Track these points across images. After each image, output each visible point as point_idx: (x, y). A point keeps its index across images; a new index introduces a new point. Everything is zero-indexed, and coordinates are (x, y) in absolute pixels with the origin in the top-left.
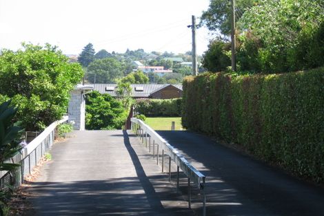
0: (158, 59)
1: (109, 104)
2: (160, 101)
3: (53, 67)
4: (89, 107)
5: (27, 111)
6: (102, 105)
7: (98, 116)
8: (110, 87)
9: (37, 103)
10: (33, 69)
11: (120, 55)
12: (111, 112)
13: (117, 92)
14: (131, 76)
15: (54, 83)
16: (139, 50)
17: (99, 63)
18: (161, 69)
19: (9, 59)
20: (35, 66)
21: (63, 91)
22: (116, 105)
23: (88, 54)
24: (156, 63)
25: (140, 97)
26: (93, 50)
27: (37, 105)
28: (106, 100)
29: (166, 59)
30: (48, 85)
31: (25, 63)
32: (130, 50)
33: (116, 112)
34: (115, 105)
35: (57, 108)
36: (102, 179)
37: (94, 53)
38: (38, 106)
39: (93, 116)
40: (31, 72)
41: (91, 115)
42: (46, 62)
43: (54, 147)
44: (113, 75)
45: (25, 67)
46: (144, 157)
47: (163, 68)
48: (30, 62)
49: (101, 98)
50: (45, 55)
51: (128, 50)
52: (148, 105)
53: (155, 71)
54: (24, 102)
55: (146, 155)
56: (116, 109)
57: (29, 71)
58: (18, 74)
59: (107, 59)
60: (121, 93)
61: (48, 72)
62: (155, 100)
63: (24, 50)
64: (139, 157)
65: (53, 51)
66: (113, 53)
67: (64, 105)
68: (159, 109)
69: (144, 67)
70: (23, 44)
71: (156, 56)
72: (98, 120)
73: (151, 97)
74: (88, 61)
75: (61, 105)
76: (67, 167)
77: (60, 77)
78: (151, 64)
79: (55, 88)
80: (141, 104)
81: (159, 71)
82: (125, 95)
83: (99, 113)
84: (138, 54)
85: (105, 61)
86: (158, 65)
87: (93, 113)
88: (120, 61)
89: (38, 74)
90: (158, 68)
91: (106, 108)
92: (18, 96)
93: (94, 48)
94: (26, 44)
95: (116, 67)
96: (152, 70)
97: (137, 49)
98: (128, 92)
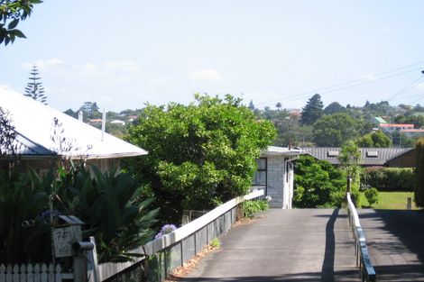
0: (407, 114)
1: (327, 173)
2: (398, 170)
3: (233, 126)
4: (301, 178)
5: (197, 183)
6: (318, 175)
7: (313, 190)
8: (335, 152)
9: (211, 173)
10: (207, 128)
11: (357, 109)
12: (330, 185)
13: (340, 158)
14: (368, 137)
15: (234, 147)
16: (382, 103)
17: (328, 120)
18: (410, 128)
19: (177, 116)
20: (210, 125)
21: (247, 158)
22: (337, 176)
23: (315, 109)
24: (404, 119)
25: (371, 166)
26: (321, 103)
27: (211, 176)
28: (324, 168)
29: (417, 114)
30: (227, 150)
31: (197, 121)
32: (371, 103)
33: (336, 185)
34: (334, 176)
35: (238, 179)
36: (273, 275)
37: (322, 106)
38: (213, 177)
39: (306, 190)
40: (204, 132)
41: (303, 189)
42: (224, 120)
43: (233, 230)
44: (346, 135)
45: (197, 126)
46: (343, 245)
47: (412, 126)
48: (203, 120)
49: (317, 166)
50: (222, 110)
51: (367, 103)
52: (382, 175)
53: (402, 130)
54: (193, 172)
55: (348, 243)
56: (336, 181)
57: (202, 132)
58: (187, 135)
59: (337, 114)
60: (345, 159)
61: (227, 132)
62: (390, 169)
63: (197, 104)
64: (336, 246)
65: (235, 106)
66: (348, 106)
67: (248, 176)
68: (396, 181)
69: (387, 125)
70: (197, 97)
71: (405, 111)
72: (313, 196)
73: (387, 165)
74: (315, 118)
75: (244, 177)
76: (237, 258)
77: (243, 140)
78: (397, 121)
79: (235, 153)
80: (372, 174)
81: (407, 130)
82: (351, 162)
83: (314, 186)
84: (381, 108)
85: (336, 117)
86: (406, 123)
87: (306, 186)
88: (357, 117)
89: (213, 136)
90: (406, 126)
91: (324, 179)
92: (187, 164)
93: (322, 100)
94: (200, 96)
95: (350, 125)
96: (398, 129)
97: (379, 102)
98: (356, 159)
